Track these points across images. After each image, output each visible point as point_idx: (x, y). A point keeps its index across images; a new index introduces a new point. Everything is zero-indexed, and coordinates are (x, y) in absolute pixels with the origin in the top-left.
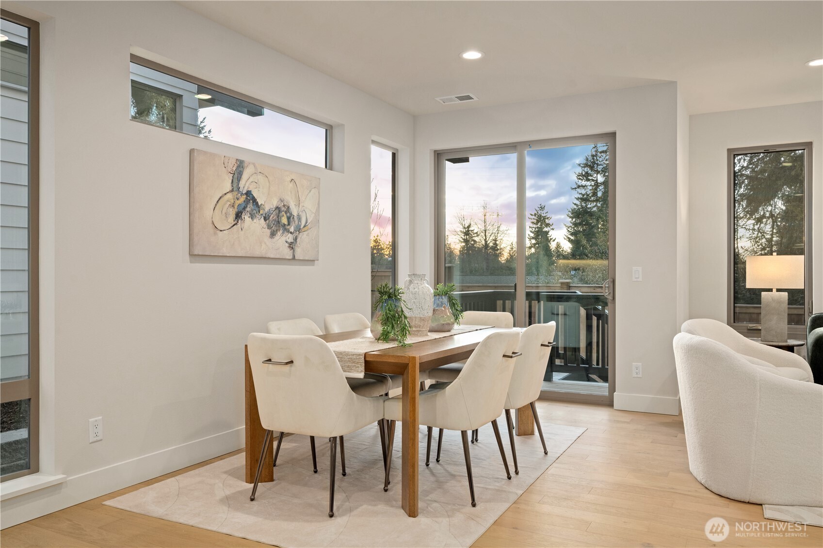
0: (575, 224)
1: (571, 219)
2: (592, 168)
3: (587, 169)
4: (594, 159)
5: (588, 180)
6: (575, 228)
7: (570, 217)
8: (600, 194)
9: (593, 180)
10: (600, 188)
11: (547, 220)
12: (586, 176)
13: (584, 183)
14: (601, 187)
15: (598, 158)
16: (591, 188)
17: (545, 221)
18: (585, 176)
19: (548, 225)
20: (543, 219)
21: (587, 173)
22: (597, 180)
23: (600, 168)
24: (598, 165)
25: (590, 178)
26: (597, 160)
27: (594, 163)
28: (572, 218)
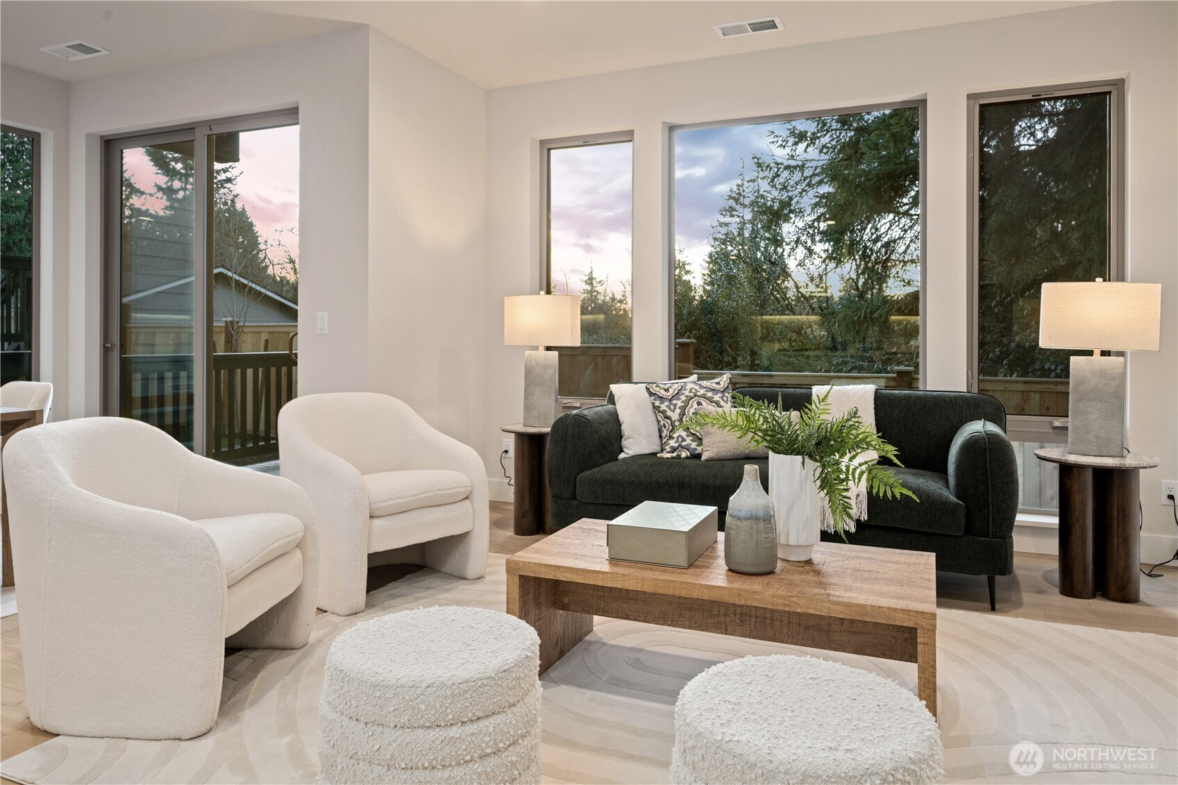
0: (713, 271)
1: (707, 264)
2: (736, 200)
3: (732, 203)
4: (739, 189)
5: (732, 216)
6: (713, 276)
7: (707, 262)
8: (747, 234)
9: (738, 217)
10: (747, 225)
11: (686, 266)
12: (731, 211)
13: (727, 219)
14: (749, 226)
15: (744, 188)
16: (736, 226)
17: (684, 268)
18: (729, 211)
19: (688, 272)
20: (683, 265)
21: (731, 207)
22: (743, 217)
23: (747, 201)
24: (744, 197)
25: (734, 213)
26: (744, 191)
27: (739, 194)
28: (709, 263)
